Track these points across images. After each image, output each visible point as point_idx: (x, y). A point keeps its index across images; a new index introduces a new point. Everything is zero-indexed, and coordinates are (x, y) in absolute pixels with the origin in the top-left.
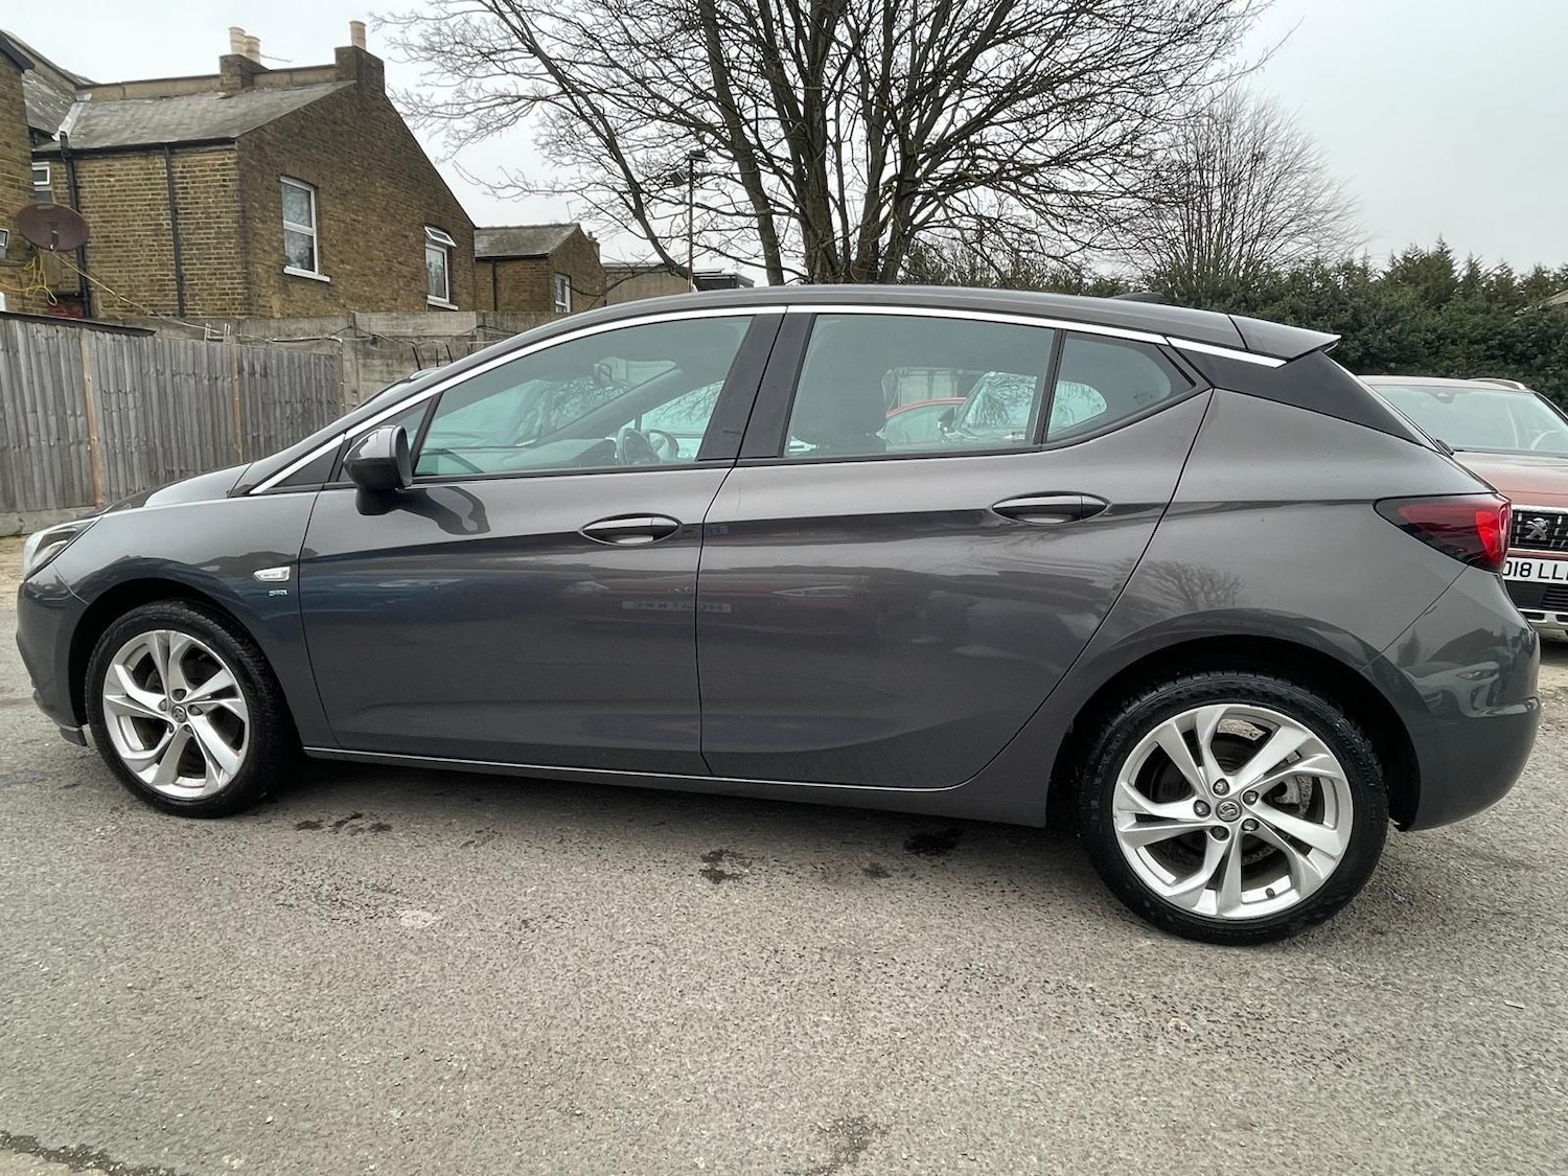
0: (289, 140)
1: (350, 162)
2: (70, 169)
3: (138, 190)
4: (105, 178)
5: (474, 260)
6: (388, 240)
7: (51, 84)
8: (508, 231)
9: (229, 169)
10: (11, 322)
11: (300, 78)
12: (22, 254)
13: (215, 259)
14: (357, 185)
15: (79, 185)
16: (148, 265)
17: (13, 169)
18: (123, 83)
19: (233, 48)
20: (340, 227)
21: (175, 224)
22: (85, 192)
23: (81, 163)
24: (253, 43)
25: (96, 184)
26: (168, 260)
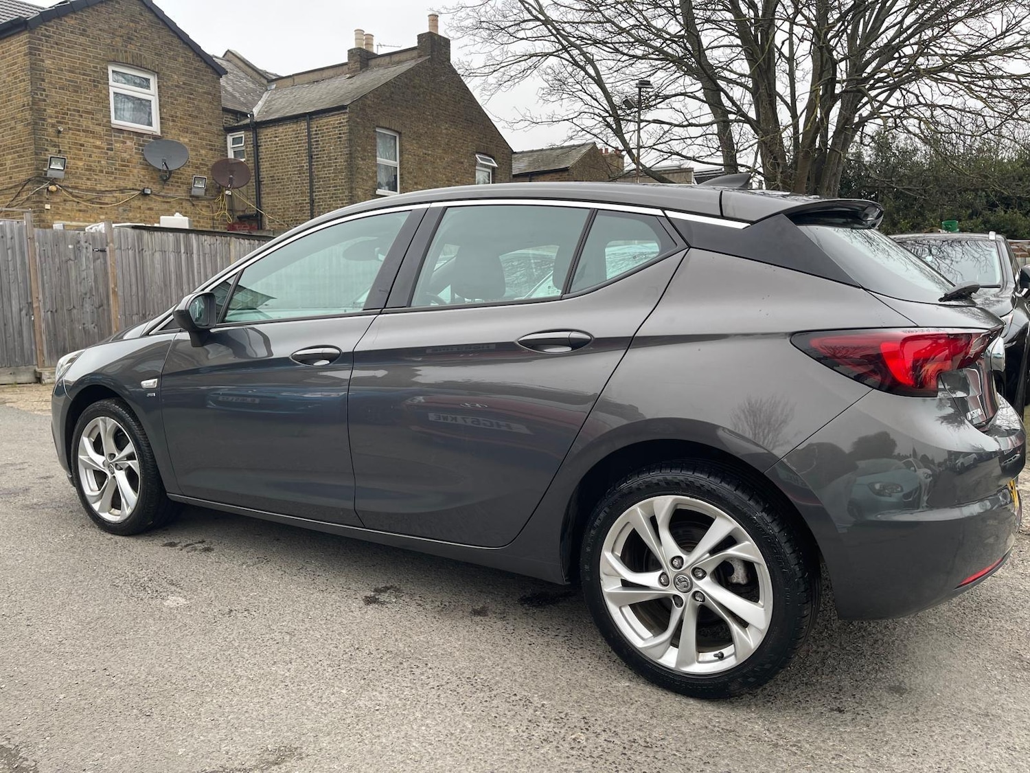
0: (383, 103)
1: (424, 113)
2: (255, 135)
3: (291, 145)
4: (273, 139)
5: (511, 176)
6: (449, 166)
7: (254, 81)
8: (543, 152)
9: (343, 126)
10: (190, 235)
11: (395, 58)
12: (214, 192)
13: (333, 187)
14: (428, 129)
15: (259, 144)
16: (295, 194)
17: (212, 139)
18: (293, 75)
19: (356, 44)
20: (415, 159)
21: (311, 166)
22: (262, 149)
23: (261, 130)
24: (370, 37)
25: (269, 143)
26: (306, 189)
